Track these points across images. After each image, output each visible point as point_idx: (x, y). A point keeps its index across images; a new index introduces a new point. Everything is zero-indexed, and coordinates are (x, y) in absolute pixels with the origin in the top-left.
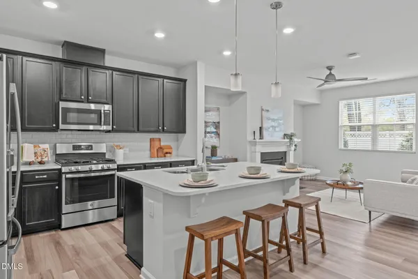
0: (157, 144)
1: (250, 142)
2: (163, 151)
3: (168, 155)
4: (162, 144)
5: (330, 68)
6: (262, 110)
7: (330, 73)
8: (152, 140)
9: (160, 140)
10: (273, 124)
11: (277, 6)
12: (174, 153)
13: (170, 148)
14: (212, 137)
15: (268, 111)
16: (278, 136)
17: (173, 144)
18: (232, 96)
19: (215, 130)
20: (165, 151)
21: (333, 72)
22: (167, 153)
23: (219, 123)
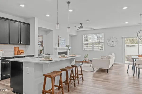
0: (17, 50)
1: (54, 48)
2: (20, 52)
3: (23, 53)
4: (20, 49)
5: (81, 24)
6: (59, 37)
7: (81, 26)
8: (15, 48)
9: (18, 47)
10: (62, 42)
11: (69, 3)
12: (24, 52)
13: (23, 50)
14: (40, 47)
15: (60, 37)
16: (64, 46)
17: (24, 49)
18: (47, 31)
19: (41, 44)
20: (21, 52)
21: (82, 25)
22: (22, 53)
23: (42, 41)
